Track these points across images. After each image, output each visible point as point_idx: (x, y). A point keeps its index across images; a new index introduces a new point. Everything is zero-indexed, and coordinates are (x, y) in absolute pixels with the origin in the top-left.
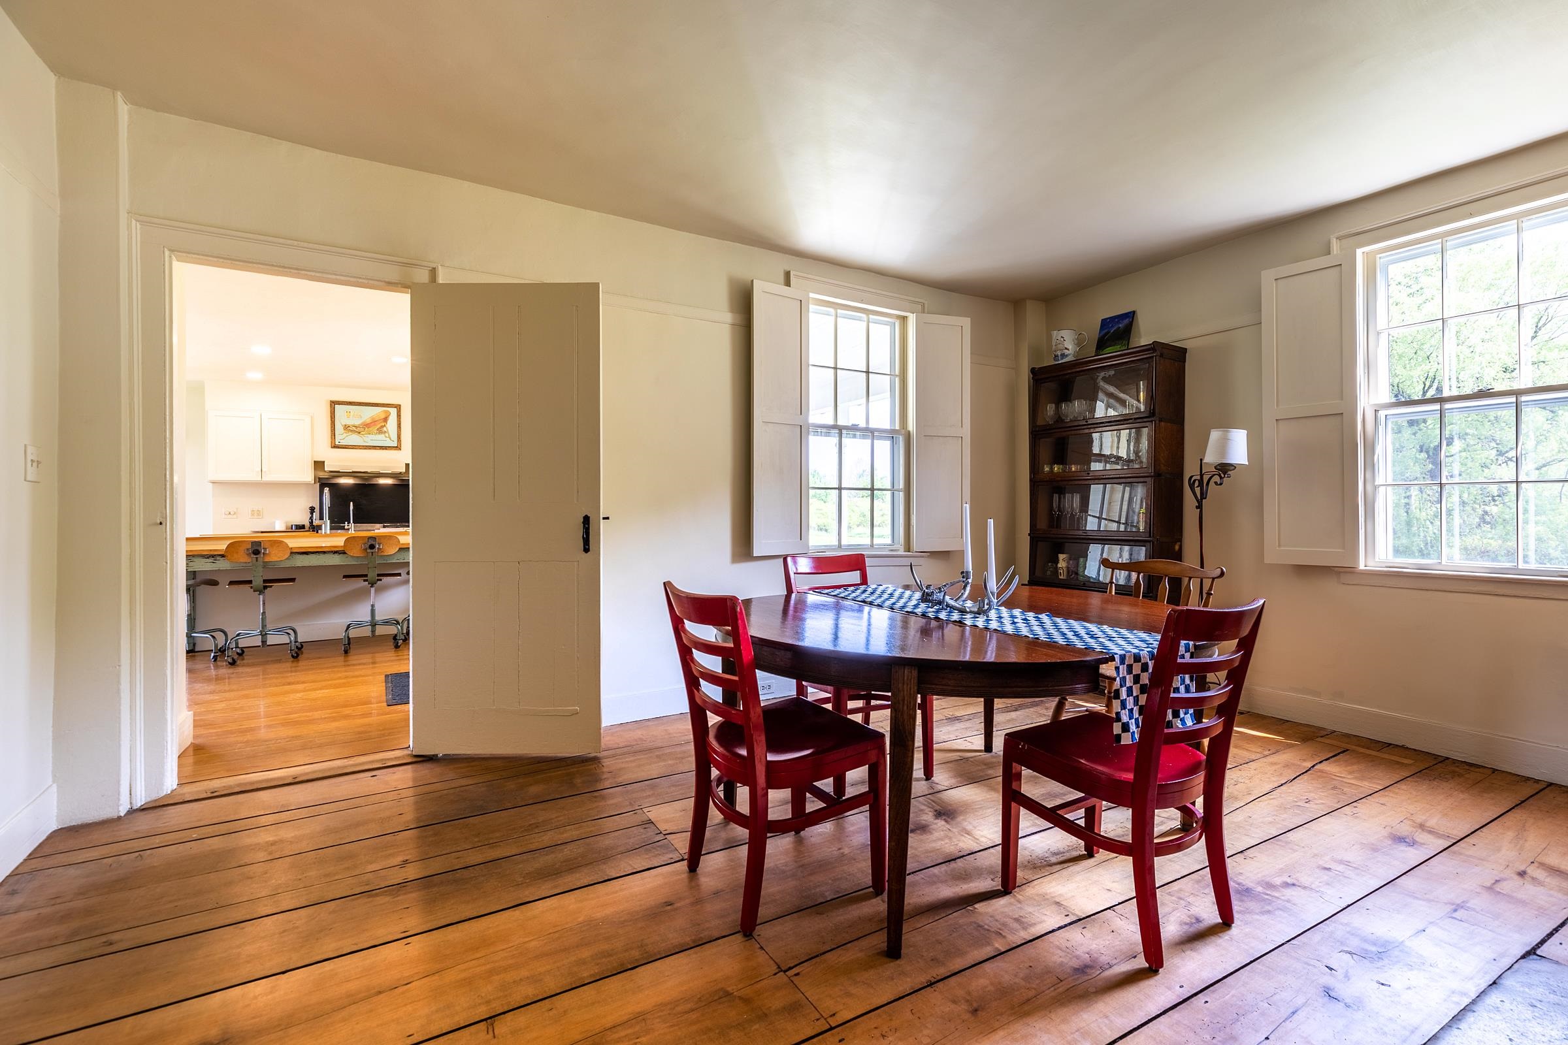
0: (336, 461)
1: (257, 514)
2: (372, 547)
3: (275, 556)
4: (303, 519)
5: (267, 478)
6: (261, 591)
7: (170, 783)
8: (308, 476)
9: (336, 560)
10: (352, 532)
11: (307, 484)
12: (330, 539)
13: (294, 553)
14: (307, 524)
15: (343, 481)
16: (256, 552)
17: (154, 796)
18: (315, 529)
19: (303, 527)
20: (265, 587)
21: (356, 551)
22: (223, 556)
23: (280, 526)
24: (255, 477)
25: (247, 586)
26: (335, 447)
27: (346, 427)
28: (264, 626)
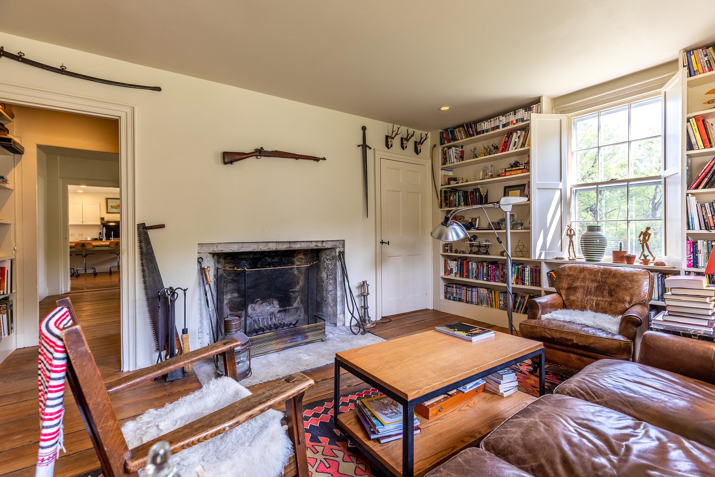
0: (108, 217)
1: (81, 235)
2: (117, 244)
3: (89, 247)
4: (97, 236)
5: (84, 224)
6: (85, 257)
7: (69, 290)
8: (99, 223)
9: (107, 248)
10: (112, 240)
11: (98, 225)
12: (105, 242)
13: (94, 246)
14: (98, 238)
15: (111, 224)
16: (83, 246)
17: (66, 292)
18: (101, 240)
19: (97, 239)
20: (86, 256)
21: (113, 246)
22: (73, 247)
23: (89, 239)
24: (80, 223)
25: (80, 256)
26: (108, 213)
27: (112, 207)
28: (85, 267)
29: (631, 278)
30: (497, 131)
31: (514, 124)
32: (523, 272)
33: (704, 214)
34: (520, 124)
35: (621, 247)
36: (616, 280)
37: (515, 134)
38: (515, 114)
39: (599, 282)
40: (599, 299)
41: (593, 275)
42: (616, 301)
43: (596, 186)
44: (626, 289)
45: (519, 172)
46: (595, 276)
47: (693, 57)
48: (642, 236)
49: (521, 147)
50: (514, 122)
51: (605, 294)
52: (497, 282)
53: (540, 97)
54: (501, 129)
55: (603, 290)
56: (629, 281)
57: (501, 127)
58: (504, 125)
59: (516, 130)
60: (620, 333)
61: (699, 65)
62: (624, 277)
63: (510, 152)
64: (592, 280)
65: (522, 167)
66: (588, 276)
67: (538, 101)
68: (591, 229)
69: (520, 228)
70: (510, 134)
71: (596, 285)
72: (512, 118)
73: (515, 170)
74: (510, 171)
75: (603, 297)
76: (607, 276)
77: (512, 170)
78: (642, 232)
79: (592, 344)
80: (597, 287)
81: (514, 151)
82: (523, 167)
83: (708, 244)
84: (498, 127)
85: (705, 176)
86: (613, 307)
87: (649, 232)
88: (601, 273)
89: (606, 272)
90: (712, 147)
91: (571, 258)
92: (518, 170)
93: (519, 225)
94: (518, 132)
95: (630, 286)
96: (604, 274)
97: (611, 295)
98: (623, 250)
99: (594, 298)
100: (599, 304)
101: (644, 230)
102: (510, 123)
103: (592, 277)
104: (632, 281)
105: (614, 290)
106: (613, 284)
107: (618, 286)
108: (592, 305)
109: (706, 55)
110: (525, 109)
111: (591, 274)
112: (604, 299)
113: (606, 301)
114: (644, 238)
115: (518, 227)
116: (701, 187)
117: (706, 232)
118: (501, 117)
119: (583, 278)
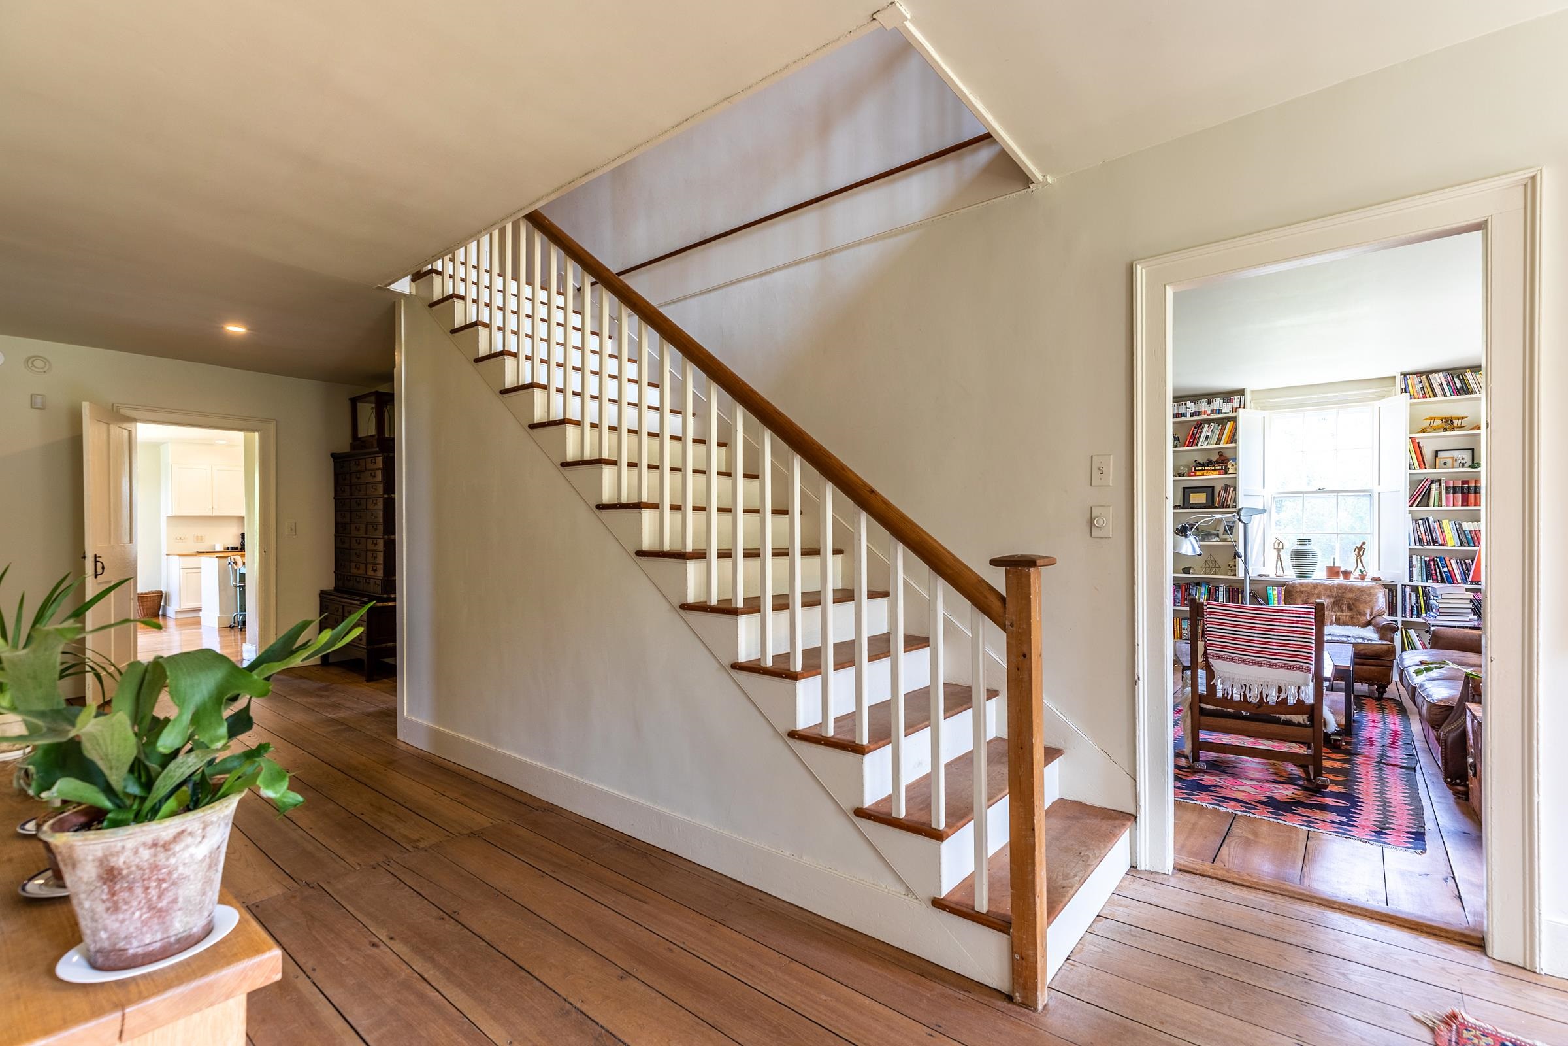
29: (1368, 592)
30: (1183, 419)
31: (1208, 415)
32: (1216, 592)
33: (1418, 530)
34: (1217, 416)
35: (1334, 562)
36: (1354, 594)
37: (1207, 426)
38: (1209, 403)
39: (1336, 597)
40: (1338, 614)
41: (1328, 591)
42: (1357, 614)
43: (1302, 495)
44: (1366, 602)
45: (1215, 472)
46: (1331, 591)
47: (1409, 381)
48: (1357, 550)
49: (1216, 444)
50: (1209, 412)
51: (1344, 608)
52: (1178, 606)
53: (1244, 389)
54: (1188, 418)
55: (1342, 604)
56: (1367, 594)
57: (1189, 415)
58: (1193, 413)
59: (1209, 422)
60: (1381, 638)
61: (1415, 391)
62: (1362, 591)
63: (1199, 447)
64: (1328, 596)
65: (1218, 468)
66: (1323, 592)
67: (1240, 392)
68: (1302, 542)
69: (1215, 540)
70: (1200, 424)
71: (1332, 600)
72: (1205, 407)
73: (1209, 470)
74: (1202, 470)
75: (1342, 611)
76: (1343, 591)
77: (1204, 470)
78: (1357, 547)
79: (1362, 650)
80: (1334, 602)
81: (1205, 447)
82: (1220, 467)
83: (1421, 559)
84: (1184, 415)
85: (1419, 495)
86: (1355, 621)
87: (1364, 547)
88: (1337, 588)
89: (1342, 587)
90: (1426, 468)
91: (1278, 574)
92: (1213, 470)
93: (1213, 537)
94: (1211, 424)
95: (1369, 599)
96: (1340, 589)
97: (1350, 608)
98: (1336, 565)
99: (1333, 613)
100: (1339, 619)
101: (1359, 546)
102: (1203, 413)
103: (1328, 593)
104: (1370, 594)
105: (1353, 604)
106: (1351, 599)
107: (1357, 600)
108: (1332, 621)
109: (1421, 382)
110: (1224, 399)
111: (1326, 590)
112: (1344, 614)
113: (1346, 616)
114: (1359, 553)
115: (1212, 539)
116: (1415, 505)
117: (1421, 547)
118: (1188, 403)
119: (1317, 594)
